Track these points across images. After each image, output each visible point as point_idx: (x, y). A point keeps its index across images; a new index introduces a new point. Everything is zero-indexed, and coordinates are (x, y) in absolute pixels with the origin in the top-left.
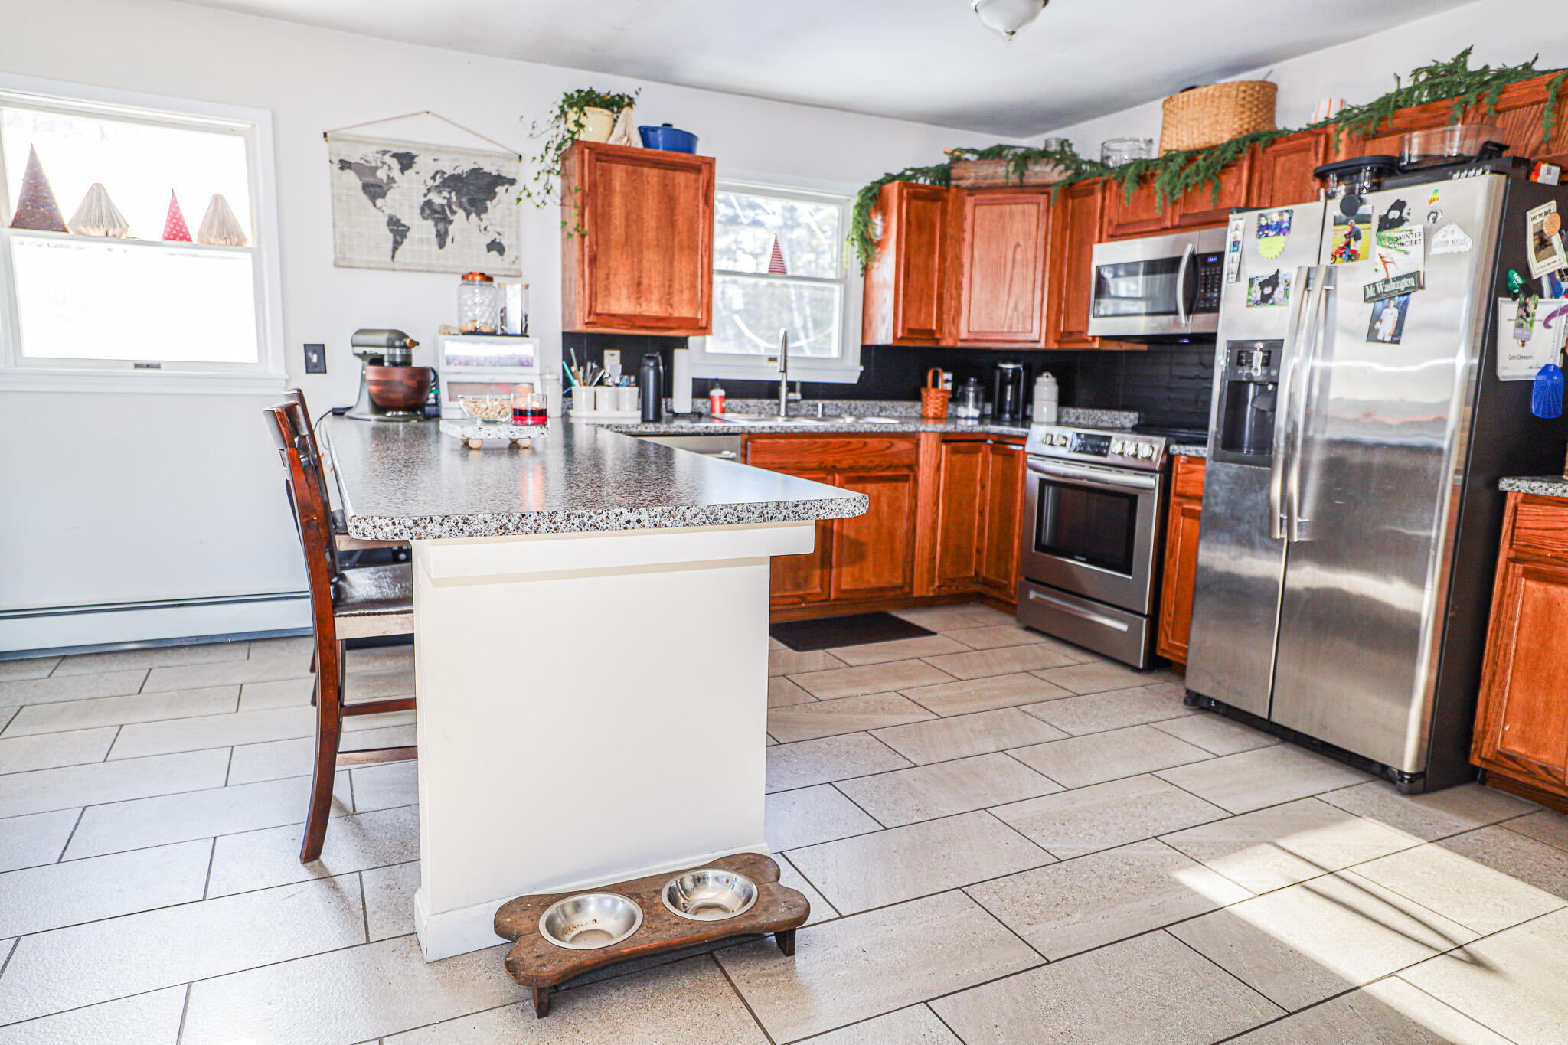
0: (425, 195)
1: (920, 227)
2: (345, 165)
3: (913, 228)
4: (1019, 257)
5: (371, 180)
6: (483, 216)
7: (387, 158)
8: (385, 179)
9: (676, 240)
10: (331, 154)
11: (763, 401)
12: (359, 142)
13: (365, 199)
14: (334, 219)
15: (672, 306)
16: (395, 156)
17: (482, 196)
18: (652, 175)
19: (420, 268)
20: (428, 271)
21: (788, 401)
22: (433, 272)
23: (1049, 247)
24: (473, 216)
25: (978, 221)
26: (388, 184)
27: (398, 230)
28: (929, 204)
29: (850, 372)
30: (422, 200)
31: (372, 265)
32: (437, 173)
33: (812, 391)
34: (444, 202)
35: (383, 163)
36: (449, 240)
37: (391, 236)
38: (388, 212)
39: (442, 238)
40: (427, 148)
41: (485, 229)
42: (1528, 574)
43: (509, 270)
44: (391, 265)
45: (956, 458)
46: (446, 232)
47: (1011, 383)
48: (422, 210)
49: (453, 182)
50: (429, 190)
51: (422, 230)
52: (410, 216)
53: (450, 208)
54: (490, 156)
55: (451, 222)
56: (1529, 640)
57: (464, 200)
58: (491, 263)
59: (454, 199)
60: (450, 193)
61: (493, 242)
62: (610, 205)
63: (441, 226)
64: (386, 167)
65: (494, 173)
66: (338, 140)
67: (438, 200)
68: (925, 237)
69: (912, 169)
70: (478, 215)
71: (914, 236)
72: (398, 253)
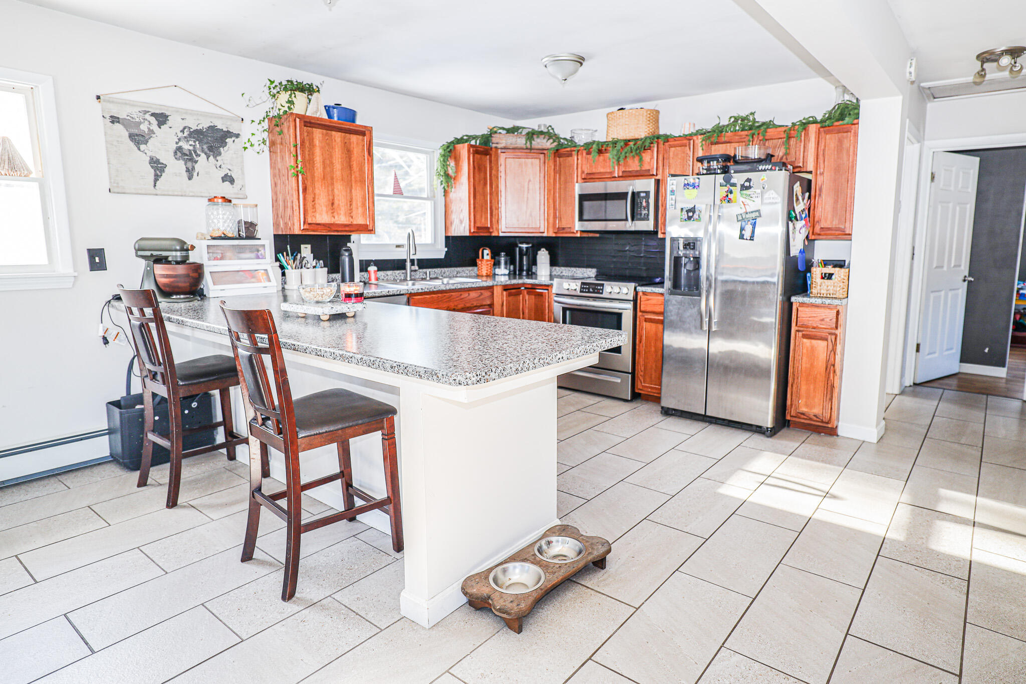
0: (177, 143)
1: (479, 169)
2: (114, 120)
3: (476, 170)
4: (531, 187)
5: (136, 131)
6: (218, 158)
7: (147, 116)
8: (146, 130)
9: (353, 177)
10: (103, 111)
11: (396, 271)
12: (126, 104)
13: (132, 145)
14: (108, 159)
15: (352, 217)
16: (153, 115)
17: (217, 145)
18: (337, 136)
19: (176, 193)
20: (182, 196)
21: (411, 271)
22: (185, 196)
23: (546, 182)
24: (211, 158)
25: (508, 167)
26: (148, 134)
27: (158, 167)
28: (483, 157)
29: (440, 252)
30: (175, 146)
31: (140, 192)
32: (185, 128)
33: (424, 264)
34: (191, 148)
35: (144, 119)
36: (195, 174)
37: (152, 171)
38: (149, 154)
39: (190, 173)
40: (177, 111)
41: (220, 167)
42: (804, 336)
43: (238, 194)
44: (154, 191)
45: (511, 298)
46: (193, 168)
47: (526, 255)
48: (175, 153)
49: (197, 135)
50: (179, 140)
51: (175, 167)
52: (166, 157)
53: (195, 152)
54: (222, 118)
55: (196, 162)
56: (806, 363)
57: (205, 147)
58: (226, 190)
59: (198, 146)
60: (194, 142)
61: (226, 175)
62: (313, 154)
63: (189, 164)
64: (146, 123)
65: (225, 129)
66: (109, 101)
67: (186, 146)
68: (482, 175)
69: (467, 136)
70: (215, 157)
71: (477, 175)
72: (158, 183)
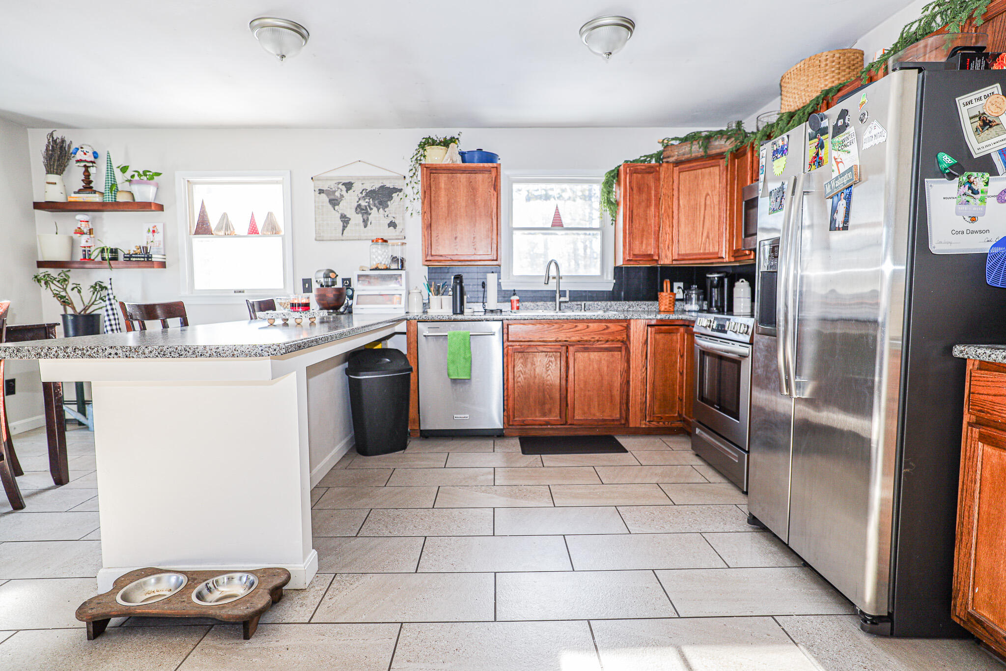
0: (358, 202)
1: (640, 190)
2: (321, 191)
3: (635, 191)
4: (708, 202)
5: (333, 197)
6: (386, 209)
7: (340, 186)
8: (339, 196)
9: (477, 212)
10: (315, 187)
11: (548, 303)
12: (327, 180)
13: (330, 206)
14: (316, 218)
15: (475, 249)
16: (343, 184)
17: (385, 199)
18: (463, 177)
19: (355, 238)
20: (358, 240)
21: (560, 303)
22: (361, 240)
23: (728, 194)
24: (381, 210)
25: (681, 183)
26: (340, 198)
27: (345, 220)
28: (646, 176)
29: (608, 283)
30: (356, 204)
31: (332, 239)
32: (363, 190)
33: (579, 297)
34: (367, 204)
35: (339, 188)
36: (369, 223)
37: (342, 223)
38: (340, 212)
39: (365, 223)
40: (358, 179)
41: (387, 216)
43: (399, 236)
44: (341, 238)
45: (660, 336)
46: (368, 219)
47: (716, 287)
48: (356, 209)
49: (371, 194)
50: (359, 199)
51: (356, 219)
52: (351, 213)
53: (369, 207)
54: (389, 179)
55: (370, 214)
57: (376, 202)
58: (389, 233)
59: (371, 202)
60: (369, 199)
61: (391, 222)
62: (439, 196)
63: (365, 216)
64: (339, 190)
65: (391, 187)
66: (318, 180)
67: (363, 203)
68: (644, 196)
70: (384, 209)
71: (636, 197)
72: (345, 231)
